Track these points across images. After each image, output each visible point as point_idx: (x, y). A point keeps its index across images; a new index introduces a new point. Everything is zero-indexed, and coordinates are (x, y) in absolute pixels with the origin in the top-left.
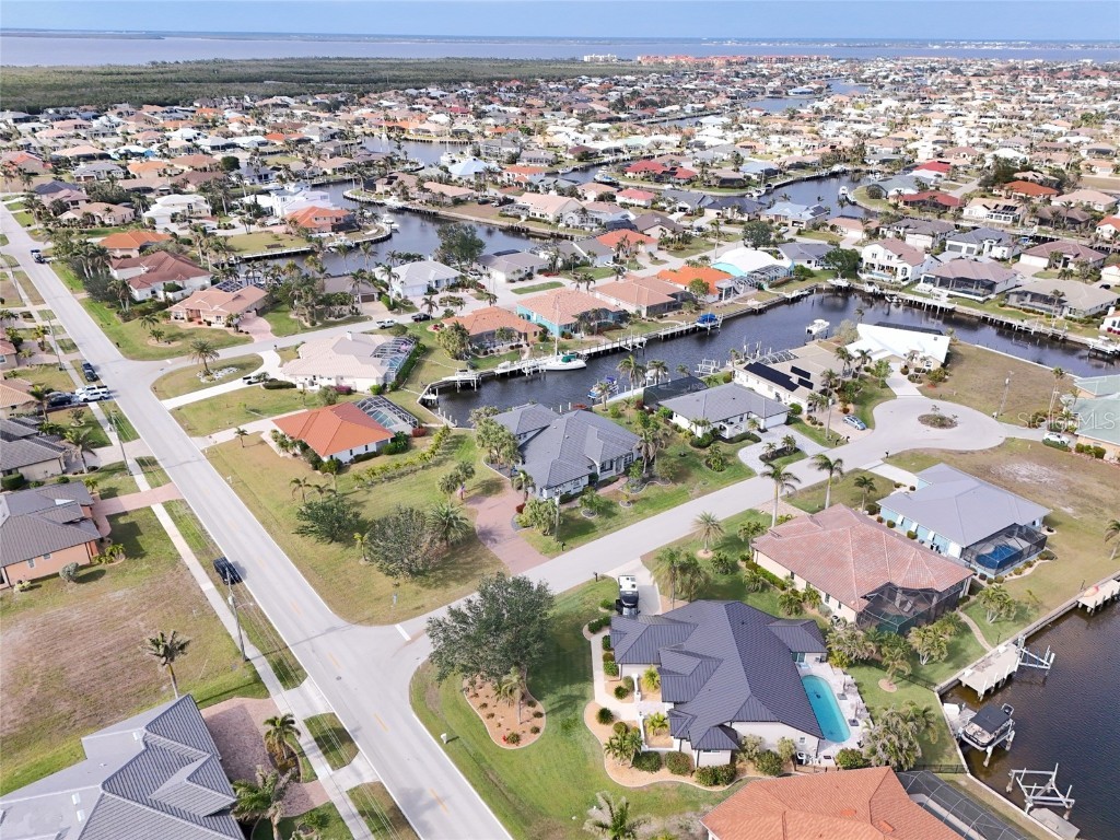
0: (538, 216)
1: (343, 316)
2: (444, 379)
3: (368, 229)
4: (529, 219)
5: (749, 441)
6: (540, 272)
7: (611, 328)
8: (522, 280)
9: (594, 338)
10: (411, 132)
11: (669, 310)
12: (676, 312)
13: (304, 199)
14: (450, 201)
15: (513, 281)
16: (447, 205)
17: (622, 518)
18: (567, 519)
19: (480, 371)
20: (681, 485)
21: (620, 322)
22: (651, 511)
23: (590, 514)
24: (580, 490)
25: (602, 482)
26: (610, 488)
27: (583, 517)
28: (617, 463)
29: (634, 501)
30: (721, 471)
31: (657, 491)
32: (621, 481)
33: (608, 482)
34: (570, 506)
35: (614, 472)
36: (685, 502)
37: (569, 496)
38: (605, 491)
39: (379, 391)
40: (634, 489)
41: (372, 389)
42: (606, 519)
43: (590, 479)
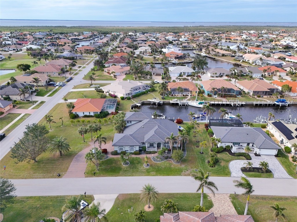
0: (247, 61)
1: (147, 78)
3: (187, 59)
4: (243, 62)
5: (244, 158)
6: (227, 75)
7: (231, 96)
8: (217, 77)
9: (220, 98)
10: (232, 40)
12: (269, 96)
13: (173, 50)
14: (221, 55)
15: (213, 77)
16: (219, 56)
17: (137, 171)
18: (114, 162)
19: (164, 101)
20: (183, 166)
21: (238, 95)
22: (154, 173)
23: (127, 164)
24: (133, 152)
25: (148, 151)
26: (148, 155)
27: (121, 164)
28: (159, 145)
29: (151, 166)
30: (212, 167)
31: (168, 165)
32: (156, 154)
33: (150, 153)
34: (119, 156)
35: (156, 149)
36: (175, 175)
37: (124, 153)
38: (143, 156)
39: (123, 99)
40: (158, 160)
41: (121, 97)
42: (131, 169)
43: (141, 149)
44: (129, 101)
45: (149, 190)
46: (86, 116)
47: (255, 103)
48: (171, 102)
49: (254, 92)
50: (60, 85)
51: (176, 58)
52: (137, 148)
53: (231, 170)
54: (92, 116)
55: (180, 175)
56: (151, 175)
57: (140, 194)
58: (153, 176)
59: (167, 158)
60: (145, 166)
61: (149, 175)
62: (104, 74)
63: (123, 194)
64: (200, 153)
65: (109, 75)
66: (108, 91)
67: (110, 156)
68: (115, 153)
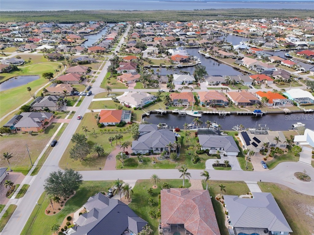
0: (244, 65)
1: (154, 86)
2: (155, 110)
3: (191, 62)
4: (241, 66)
5: (216, 157)
6: (222, 83)
7: (220, 106)
8: (214, 85)
9: (212, 108)
10: (240, 33)
11: (248, 105)
12: (250, 106)
13: (179, 52)
14: (223, 57)
15: (211, 85)
16: (221, 58)
17: (148, 166)
18: (133, 160)
19: (168, 110)
20: (177, 163)
21: (226, 105)
22: (159, 167)
23: (141, 161)
24: (145, 153)
25: (154, 153)
26: (155, 156)
27: (137, 162)
28: (162, 149)
29: (157, 163)
30: (195, 163)
31: (167, 162)
32: (160, 155)
33: (156, 154)
34: (136, 157)
35: (160, 152)
36: (171, 169)
37: (140, 154)
38: (152, 156)
39: (135, 109)
40: (161, 159)
41: (134, 108)
42: (144, 165)
43: (150, 151)
44: (140, 110)
45: (155, 177)
46: (109, 126)
47: (238, 112)
48: (173, 112)
49: (239, 103)
50: (83, 95)
51: (181, 61)
52: (148, 151)
53: (206, 166)
54: (114, 125)
55: (174, 168)
56: (156, 169)
57: (149, 180)
58: (158, 169)
59: (167, 158)
60: (152, 162)
61: (155, 169)
62: (118, 82)
63: (140, 180)
64: (189, 154)
65: (122, 83)
66: (123, 101)
67: (130, 157)
68: (133, 154)
